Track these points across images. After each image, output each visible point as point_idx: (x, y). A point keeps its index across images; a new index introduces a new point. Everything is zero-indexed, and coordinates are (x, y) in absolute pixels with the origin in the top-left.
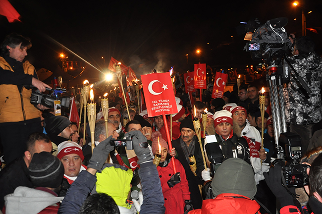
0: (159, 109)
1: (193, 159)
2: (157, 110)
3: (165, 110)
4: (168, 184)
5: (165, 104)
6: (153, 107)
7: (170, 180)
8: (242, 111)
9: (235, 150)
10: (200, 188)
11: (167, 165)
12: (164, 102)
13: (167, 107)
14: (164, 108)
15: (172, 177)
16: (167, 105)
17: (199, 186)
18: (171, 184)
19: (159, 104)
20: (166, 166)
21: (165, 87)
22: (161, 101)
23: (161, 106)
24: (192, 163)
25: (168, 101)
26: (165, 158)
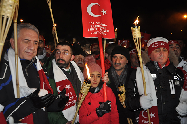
0: (96, 31)
1: (122, 88)
2: (93, 31)
3: (102, 33)
4: (97, 112)
5: (103, 28)
6: (90, 28)
7: (99, 108)
8: (177, 45)
9: (172, 80)
10: (129, 122)
11: (99, 91)
12: (102, 26)
13: (105, 31)
14: (102, 31)
15: (102, 105)
16: (105, 29)
17: (128, 119)
18: (100, 113)
19: (96, 26)
20: (97, 92)
21: (104, 12)
22: (99, 23)
23: (99, 28)
24: (121, 93)
25: (106, 25)
26: (98, 84)
